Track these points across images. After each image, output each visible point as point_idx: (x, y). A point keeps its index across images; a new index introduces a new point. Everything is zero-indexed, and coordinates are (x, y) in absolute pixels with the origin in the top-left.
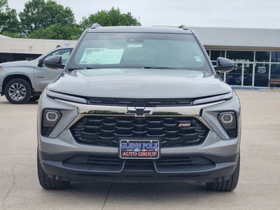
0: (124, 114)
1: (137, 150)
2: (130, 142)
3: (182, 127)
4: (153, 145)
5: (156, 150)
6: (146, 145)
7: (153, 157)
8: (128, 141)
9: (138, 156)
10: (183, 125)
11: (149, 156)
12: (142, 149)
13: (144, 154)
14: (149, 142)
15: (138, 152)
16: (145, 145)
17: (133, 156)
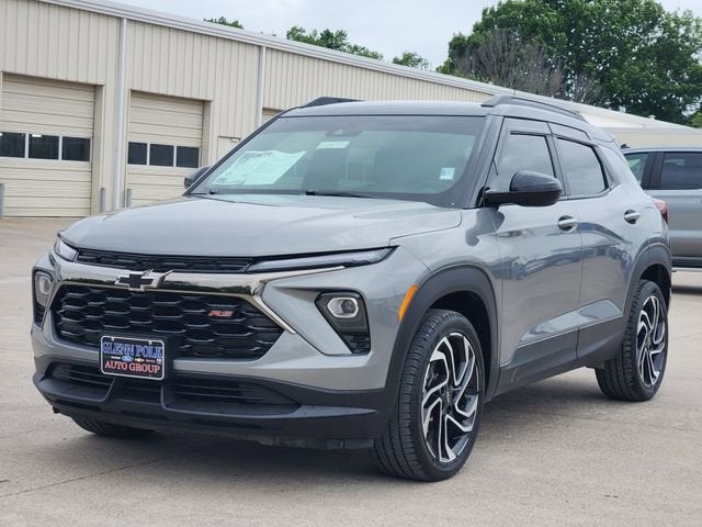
0: (113, 283)
1: (127, 358)
2: (116, 341)
3: (214, 317)
4: (154, 351)
5: (159, 360)
6: (143, 349)
7: (153, 375)
8: (113, 338)
9: (128, 371)
10: (217, 313)
11: (147, 374)
12: (135, 357)
13: (139, 368)
14: (147, 343)
15: (128, 363)
16: (141, 349)
17: (121, 371)
